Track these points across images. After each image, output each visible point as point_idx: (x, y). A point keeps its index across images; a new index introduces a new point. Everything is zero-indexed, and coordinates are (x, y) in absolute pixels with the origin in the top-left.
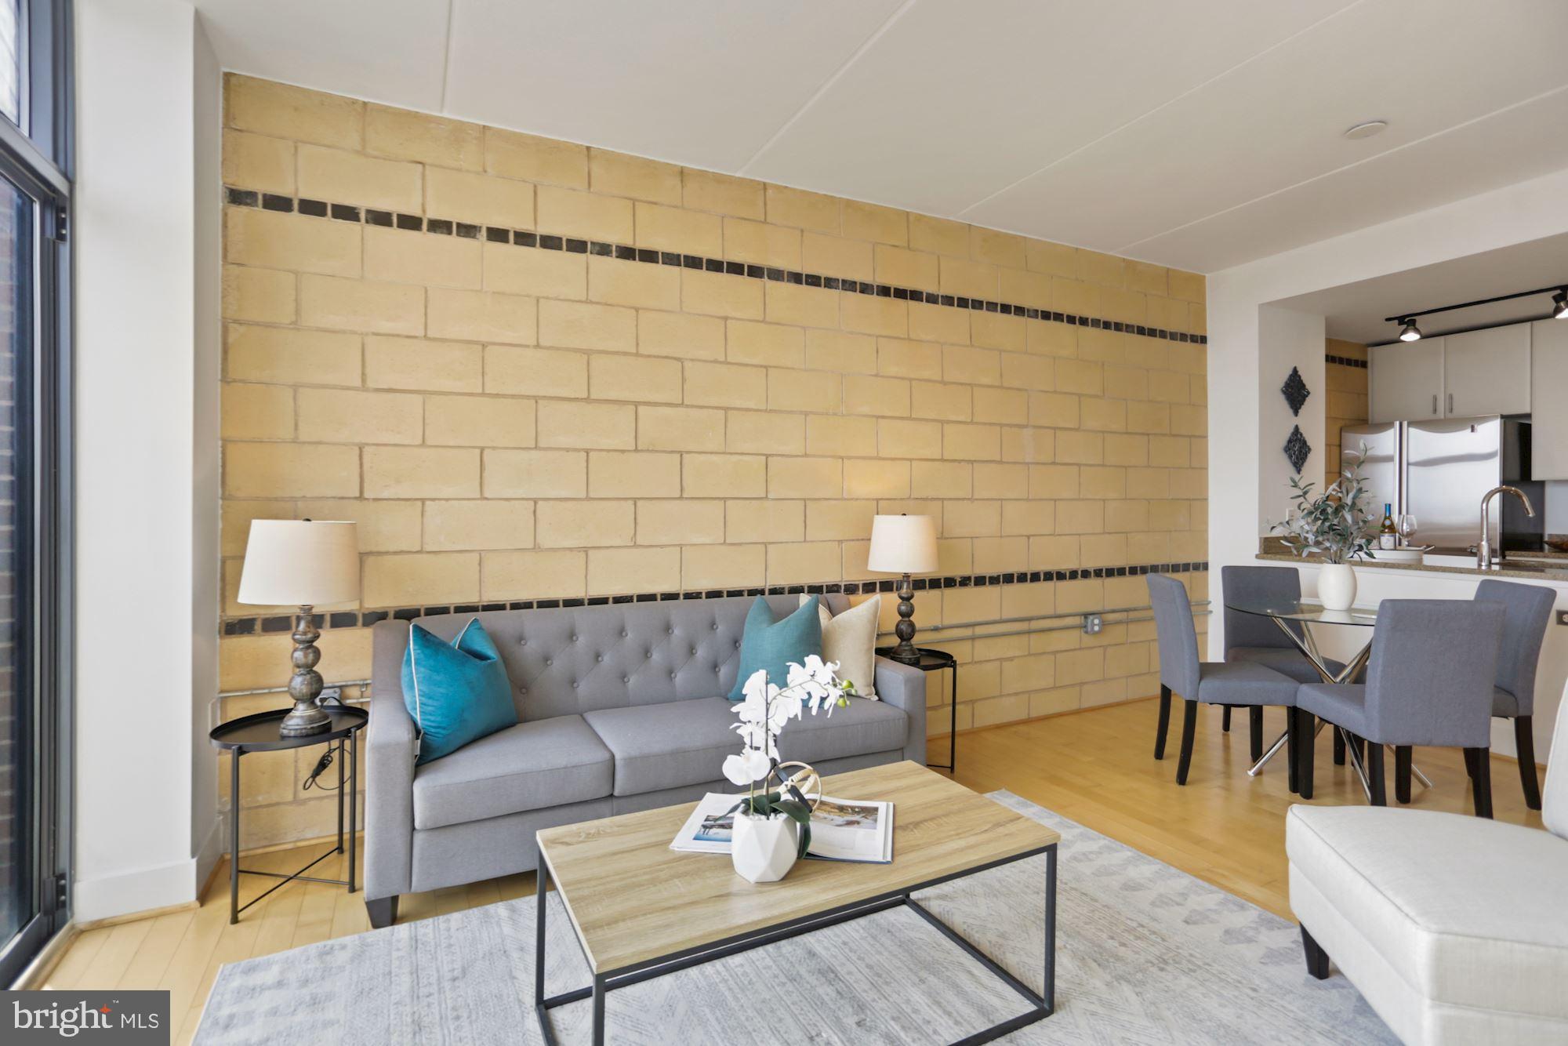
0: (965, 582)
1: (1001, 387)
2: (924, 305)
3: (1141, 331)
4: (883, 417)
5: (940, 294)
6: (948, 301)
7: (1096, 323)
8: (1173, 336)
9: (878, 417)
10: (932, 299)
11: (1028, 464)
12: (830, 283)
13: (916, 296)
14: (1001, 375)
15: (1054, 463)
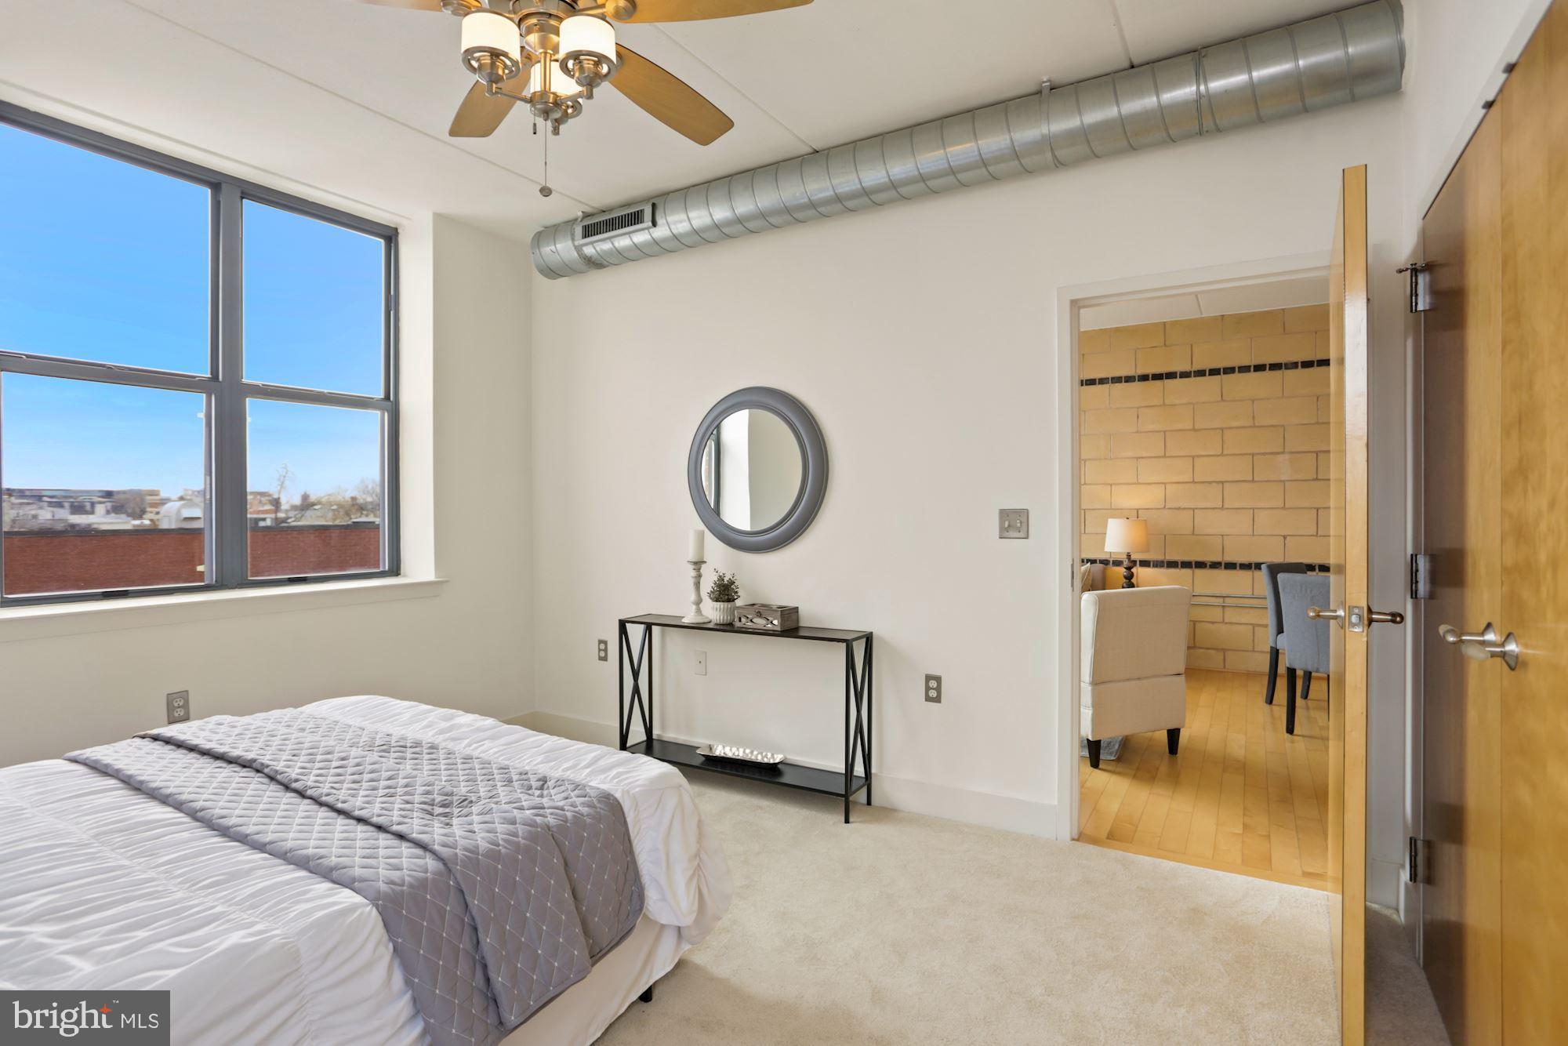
0: (1215, 565)
1: (1254, 426)
2: (1178, 382)
4: (1142, 458)
5: (1193, 369)
6: (1201, 373)
9: (1138, 458)
10: (1185, 375)
11: (1284, 481)
12: (1102, 381)
13: (1171, 375)
14: (1254, 417)
15: (1317, 479)
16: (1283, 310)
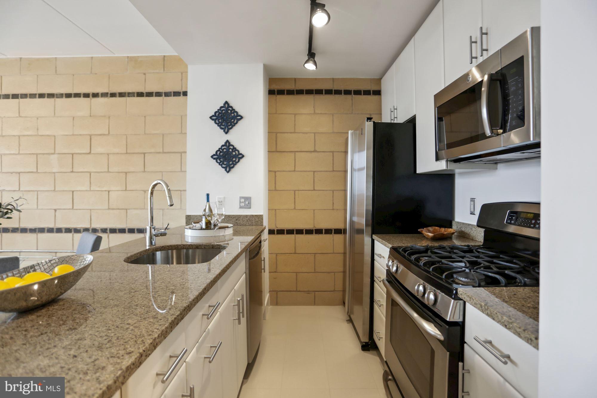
0: (14, 231)
1: (38, 135)
3: (140, 95)
7: (104, 95)
8: (167, 94)
11: (54, 173)
14: (38, 129)
15: (72, 172)
16: (56, 58)
